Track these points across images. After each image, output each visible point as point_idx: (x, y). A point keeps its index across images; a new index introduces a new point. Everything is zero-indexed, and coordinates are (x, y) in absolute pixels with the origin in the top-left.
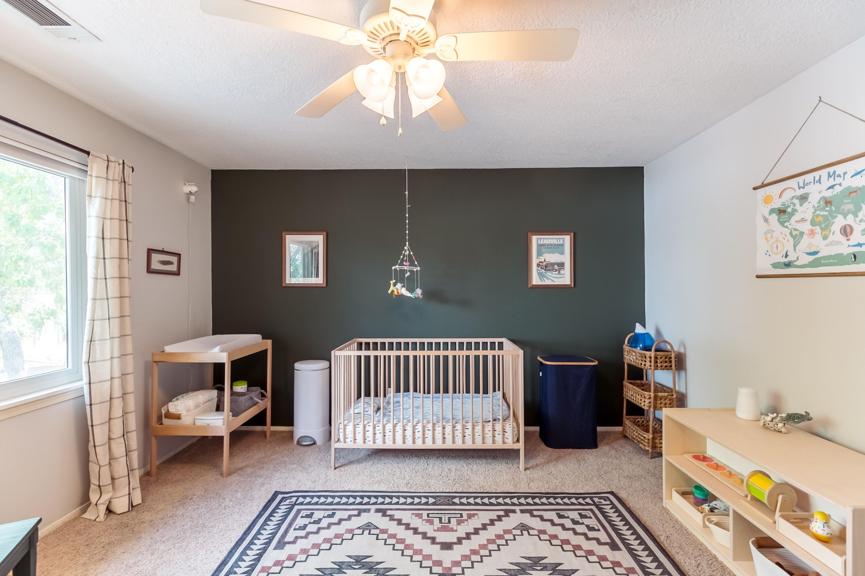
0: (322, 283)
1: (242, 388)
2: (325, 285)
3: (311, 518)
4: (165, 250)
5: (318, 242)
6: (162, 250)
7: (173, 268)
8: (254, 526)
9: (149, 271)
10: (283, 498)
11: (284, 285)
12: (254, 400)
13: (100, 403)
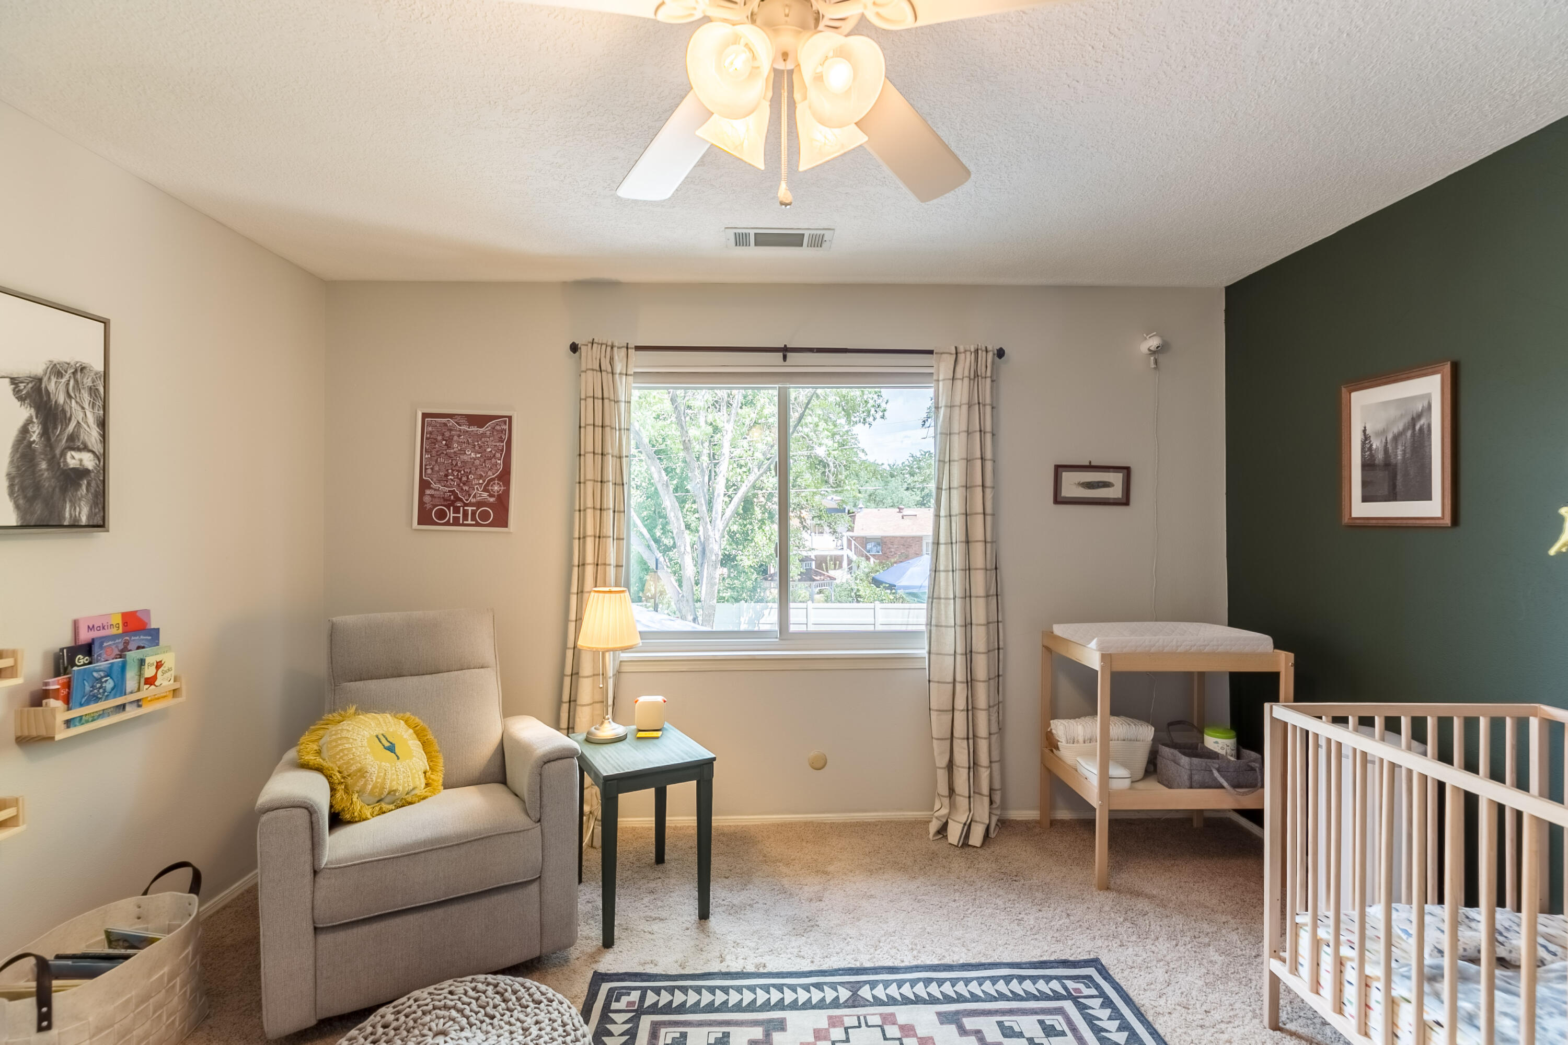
0: (1439, 515)
1: (1216, 742)
2: (1448, 521)
3: (1048, 1036)
4: (1093, 464)
5: (1428, 396)
6: (1088, 464)
7: (1116, 492)
8: (985, 969)
9: (1058, 500)
10: (1089, 978)
11: (1346, 520)
12: (1213, 774)
13: (938, 682)
